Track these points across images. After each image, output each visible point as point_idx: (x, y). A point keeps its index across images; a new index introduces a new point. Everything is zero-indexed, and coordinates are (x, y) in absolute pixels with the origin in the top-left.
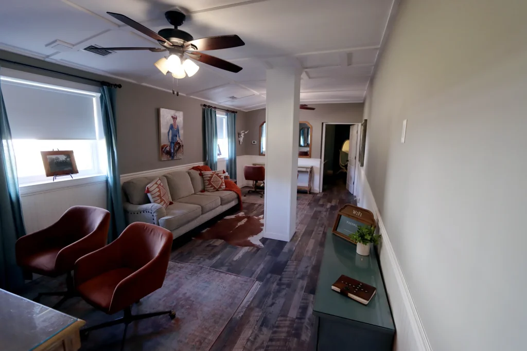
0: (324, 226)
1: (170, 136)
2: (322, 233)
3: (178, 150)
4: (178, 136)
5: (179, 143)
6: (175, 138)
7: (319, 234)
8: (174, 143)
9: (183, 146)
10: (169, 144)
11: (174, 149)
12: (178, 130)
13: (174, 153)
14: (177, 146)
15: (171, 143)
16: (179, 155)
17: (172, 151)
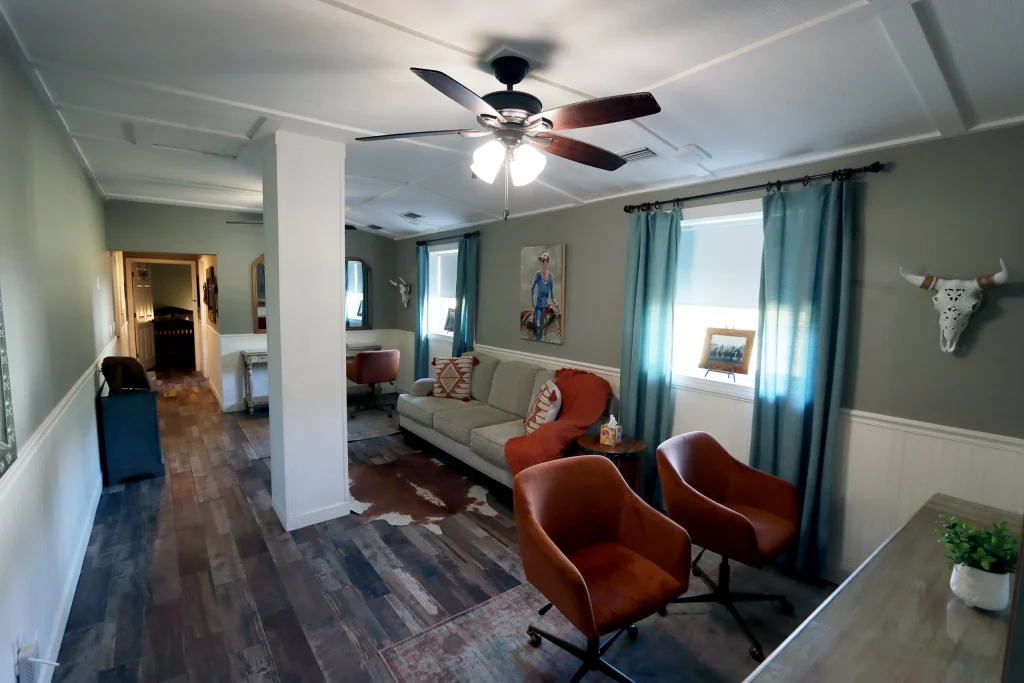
0: (220, 592)
1: (535, 296)
2: (213, 563)
3: (548, 324)
4: (550, 295)
5: (552, 311)
6: (543, 299)
7: (218, 555)
8: (541, 309)
9: (560, 316)
10: (533, 310)
11: (541, 322)
12: (550, 285)
13: (541, 330)
14: (548, 317)
15: (537, 308)
16: (552, 336)
17: (538, 325)
